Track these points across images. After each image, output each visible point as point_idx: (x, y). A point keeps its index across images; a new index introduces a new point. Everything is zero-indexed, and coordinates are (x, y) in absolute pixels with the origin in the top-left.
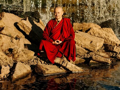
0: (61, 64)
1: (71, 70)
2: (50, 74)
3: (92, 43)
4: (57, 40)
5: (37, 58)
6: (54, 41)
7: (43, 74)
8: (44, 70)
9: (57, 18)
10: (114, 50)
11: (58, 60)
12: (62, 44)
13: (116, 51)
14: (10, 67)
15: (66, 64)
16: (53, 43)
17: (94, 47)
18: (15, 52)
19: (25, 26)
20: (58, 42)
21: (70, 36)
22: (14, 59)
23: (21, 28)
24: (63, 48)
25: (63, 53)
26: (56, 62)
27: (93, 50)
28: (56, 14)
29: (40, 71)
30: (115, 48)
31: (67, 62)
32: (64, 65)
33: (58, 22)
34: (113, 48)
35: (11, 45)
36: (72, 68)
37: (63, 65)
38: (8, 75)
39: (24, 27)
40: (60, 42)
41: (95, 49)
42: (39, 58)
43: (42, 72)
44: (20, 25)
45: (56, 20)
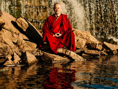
0: (64, 53)
1: (73, 58)
2: (57, 61)
3: (79, 41)
4: (57, 33)
5: (39, 50)
6: (55, 34)
7: (52, 61)
8: (52, 57)
9: (57, 13)
10: (97, 48)
11: (60, 50)
12: (62, 36)
13: (98, 48)
14: (19, 56)
15: (69, 53)
16: (54, 36)
17: (80, 45)
18: (20, 44)
19: (23, 23)
20: (58, 35)
21: (68, 29)
22: (20, 50)
23: (19, 25)
24: (64, 39)
25: (64, 44)
26: (59, 52)
27: (79, 48)
28: (56, 10)
29: (48, 59)
30: (97, 46)
31: (70, 52)
32: (68, 53)
33: (58, 17)
34: (96, 46)
35: (12, 38)
36: (75, 56)
37: (66, 53)
38: (21, 62)
39: (21, 24)
40: (60, 35)
41: (81, 46)
42: (40, 50)
43: (50, 59)
44: (18, 22)
45: (56, 15)
